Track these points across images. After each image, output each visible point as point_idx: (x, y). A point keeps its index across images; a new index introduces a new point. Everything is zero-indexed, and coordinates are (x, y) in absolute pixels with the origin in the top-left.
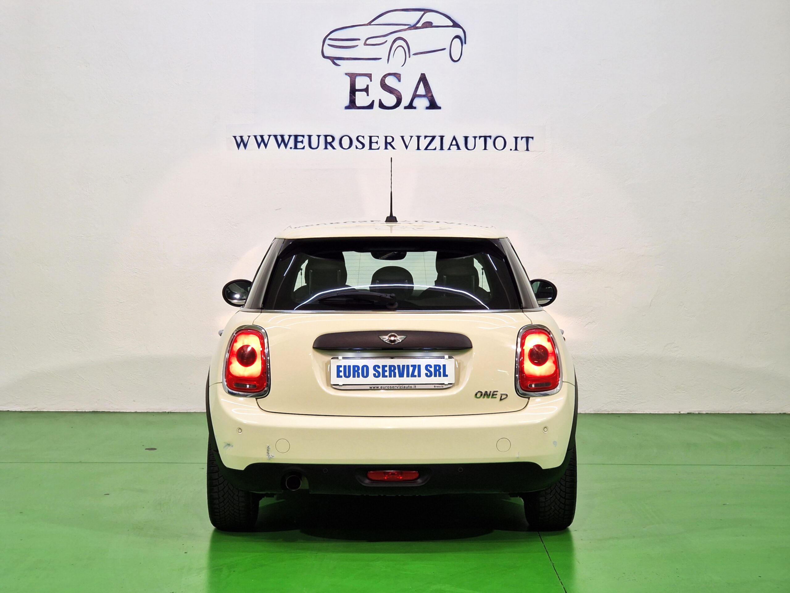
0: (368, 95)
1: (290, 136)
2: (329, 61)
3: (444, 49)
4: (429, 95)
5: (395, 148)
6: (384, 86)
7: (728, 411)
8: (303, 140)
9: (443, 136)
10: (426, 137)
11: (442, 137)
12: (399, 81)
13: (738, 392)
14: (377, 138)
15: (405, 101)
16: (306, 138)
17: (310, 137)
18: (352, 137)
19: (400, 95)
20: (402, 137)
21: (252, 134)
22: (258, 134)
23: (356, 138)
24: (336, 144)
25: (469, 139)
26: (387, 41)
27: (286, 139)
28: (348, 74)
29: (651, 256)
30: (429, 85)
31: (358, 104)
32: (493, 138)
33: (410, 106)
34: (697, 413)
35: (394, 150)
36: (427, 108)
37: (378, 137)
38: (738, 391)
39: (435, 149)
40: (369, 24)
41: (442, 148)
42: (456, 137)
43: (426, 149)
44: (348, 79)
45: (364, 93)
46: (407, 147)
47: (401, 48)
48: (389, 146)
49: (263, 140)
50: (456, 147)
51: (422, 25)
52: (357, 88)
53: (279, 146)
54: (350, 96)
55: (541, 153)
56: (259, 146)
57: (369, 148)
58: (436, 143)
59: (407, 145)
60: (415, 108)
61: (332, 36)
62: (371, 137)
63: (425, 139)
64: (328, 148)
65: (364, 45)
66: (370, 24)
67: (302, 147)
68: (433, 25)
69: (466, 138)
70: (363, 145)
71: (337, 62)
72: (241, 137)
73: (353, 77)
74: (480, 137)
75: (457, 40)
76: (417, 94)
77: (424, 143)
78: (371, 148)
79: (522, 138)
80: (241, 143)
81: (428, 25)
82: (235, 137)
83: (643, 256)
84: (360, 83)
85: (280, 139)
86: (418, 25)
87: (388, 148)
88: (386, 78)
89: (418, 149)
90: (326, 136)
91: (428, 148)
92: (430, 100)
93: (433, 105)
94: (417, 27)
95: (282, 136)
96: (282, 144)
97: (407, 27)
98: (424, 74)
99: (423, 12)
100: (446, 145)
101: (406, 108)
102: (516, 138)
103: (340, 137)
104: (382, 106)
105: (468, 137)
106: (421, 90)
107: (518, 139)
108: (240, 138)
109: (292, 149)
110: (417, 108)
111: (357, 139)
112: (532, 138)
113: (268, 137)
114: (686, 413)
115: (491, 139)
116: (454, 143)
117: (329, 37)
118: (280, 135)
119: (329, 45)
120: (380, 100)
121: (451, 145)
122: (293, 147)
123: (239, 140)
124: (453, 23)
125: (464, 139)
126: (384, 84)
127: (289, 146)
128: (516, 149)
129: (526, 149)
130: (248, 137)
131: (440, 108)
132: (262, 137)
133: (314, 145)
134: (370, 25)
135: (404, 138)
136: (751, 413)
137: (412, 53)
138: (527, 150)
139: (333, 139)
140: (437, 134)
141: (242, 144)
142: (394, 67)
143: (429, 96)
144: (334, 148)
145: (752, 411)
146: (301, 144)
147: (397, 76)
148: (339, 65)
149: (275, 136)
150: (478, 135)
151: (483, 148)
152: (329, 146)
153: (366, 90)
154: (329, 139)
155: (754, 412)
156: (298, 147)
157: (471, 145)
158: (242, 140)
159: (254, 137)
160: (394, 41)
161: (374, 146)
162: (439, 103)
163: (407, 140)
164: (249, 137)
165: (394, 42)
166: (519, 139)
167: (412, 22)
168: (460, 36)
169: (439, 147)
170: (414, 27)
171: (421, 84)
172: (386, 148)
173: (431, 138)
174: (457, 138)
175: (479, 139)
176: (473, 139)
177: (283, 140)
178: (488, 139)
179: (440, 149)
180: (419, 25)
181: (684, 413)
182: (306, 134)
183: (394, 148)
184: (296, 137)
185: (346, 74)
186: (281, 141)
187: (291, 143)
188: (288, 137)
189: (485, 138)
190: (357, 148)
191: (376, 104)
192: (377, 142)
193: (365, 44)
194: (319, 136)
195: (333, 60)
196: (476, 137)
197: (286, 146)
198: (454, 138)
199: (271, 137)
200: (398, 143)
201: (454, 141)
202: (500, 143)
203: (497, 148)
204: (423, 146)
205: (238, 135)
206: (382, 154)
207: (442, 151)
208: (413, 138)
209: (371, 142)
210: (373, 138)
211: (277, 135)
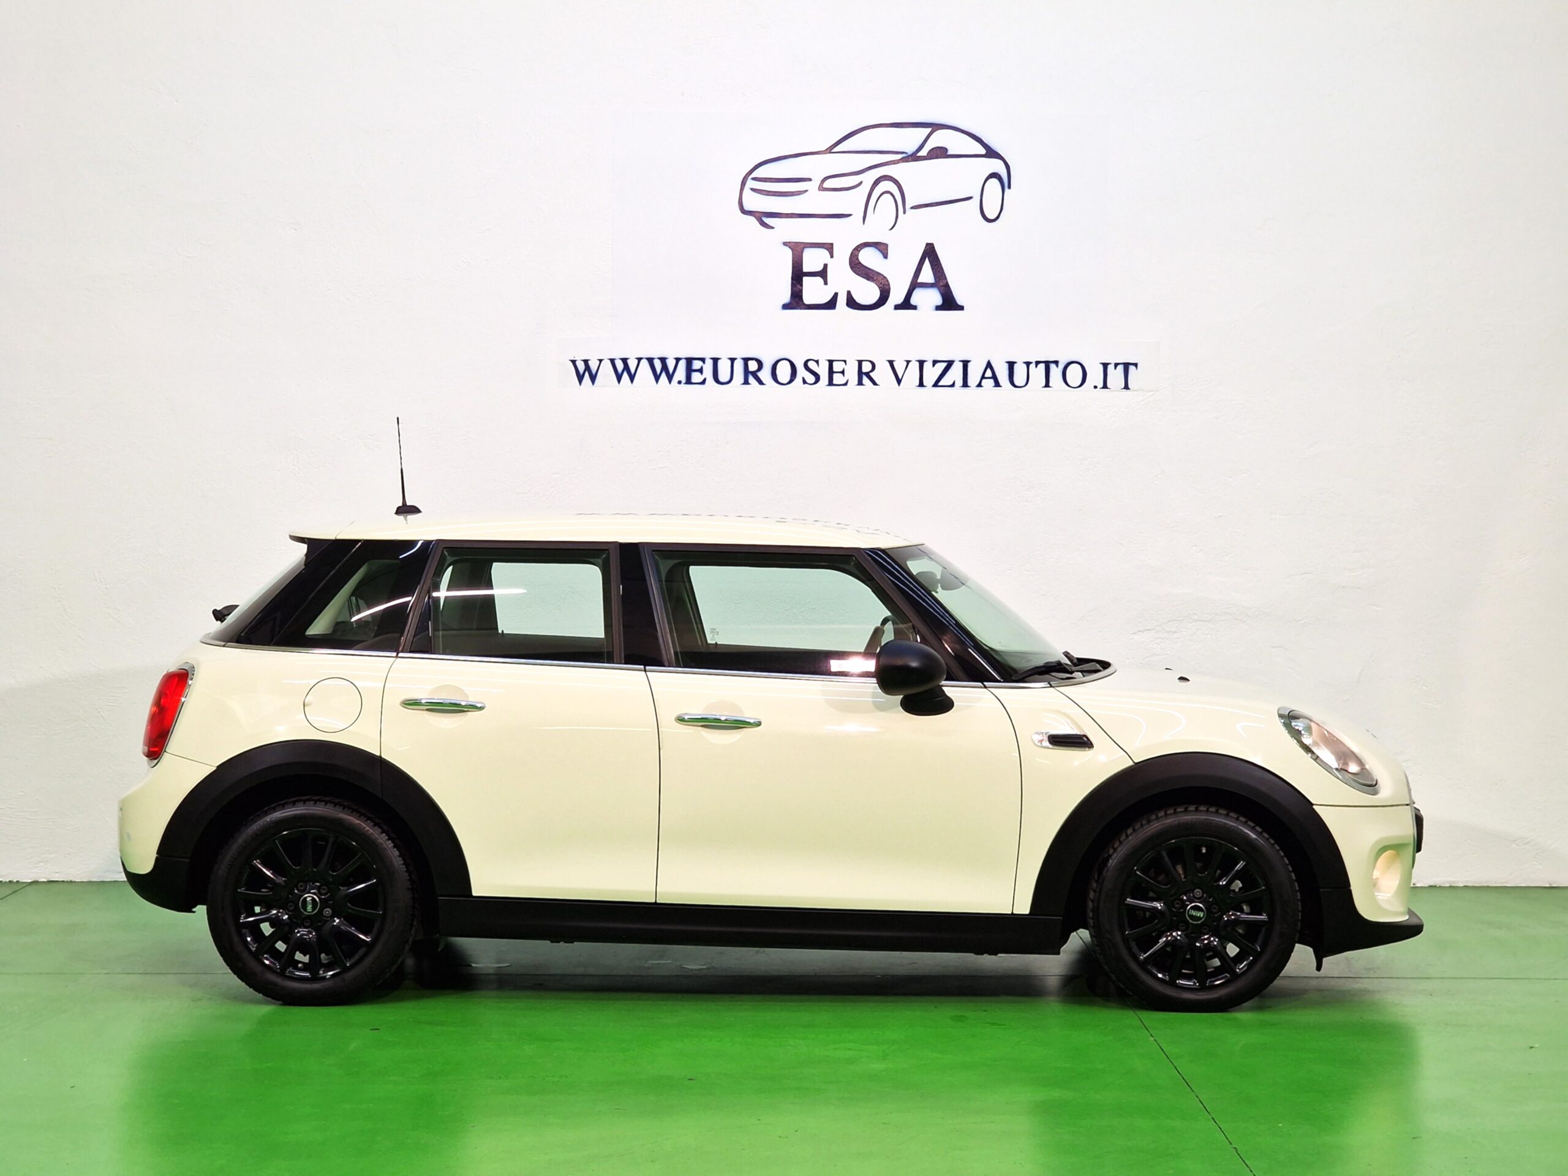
0: (826, 283)
1: (678, 360)
2: (752, 220)
3: (970, 198)
4: (941, 283)
5: (877, 382)
6: (856, 266)
7: (1504, 883)
8: (702, 368)
9: (969, 361)
10: (935, 362)
11: (965, 363)
12: (886, 256)
13: (1523, 847)
14: (843, 363)
15: (897, 295)
16: (709, 364)
17: (715, 361)
18: (795, 363)
19: (886, 283)
20: (891, 363)
21: (606, 357)
22: (618, 355)
23: (803, 365)
24: (765, 374)
25: (1016, 366)
26: (861, 183)
27: (671, 365)
28: (788, 244)
29: (1359, 588)
30: (941, 264)
31: (807, 299)
32: (1061, 366)
33: (906, 304)
34: (1448, 885)
35: (876, 386)
36: (938, 308)
37: (845, 361)
38: (1526, 844)
39: (953, 385)
40: (828, 151)
41: (965, 384)
42: (992, 362)
43: (936, 385)
44: (788, 253)
45: (819, 280)
46: (899, 381)
47: (889, 195)
48: (865, 380)
49: (626, 367)
50: (992, 381)
51: (928, 154)
52: (805, 270)
53: (657, 378)
54: (792, 284)
55: (1152, 393)
56: (619, 378)
57: (827, 383)
58: (956, 372)
59: (900, 377)
60: (915, 308)
61: (762, 172)
62: (831, 362)
63: (934, 365)
64: (750, 382)
65: (819, 190)
66: (830, 150)
67: (701, 380)
68: (949, 153)
69: (1011, 365)
70: (817, 378)
71: (767, 220)
72: (586, 362)
73: (797, 249)
74: (1037, 363)
75: (994, 182)
76: (919, 281)
77: (931, 373)
78: (831, 383)
79: (1116, 365)
80: (586, 372)
81: (940, 153)
82: (574, 362)
83: (1343, 587)
84: (812, 261)
85: (658, 365)
86: (920, 154)
87: (864, 382)
88: (859, 251)
89: (921, 384)
90: (746, 360)
91: (940, 384)
92: (942, 292)
93: (949, 303)
94: (919, 157)
95: (663, 360)
96: (664, 374)
97: (899, 157)
98: (932, 244)
99: (929, 130)
100: (973, 379)
101: (897, 307)
102: (1105, 366)
103: (773, 362)
104: (852, 303)
105: (1016, 363)
106: (927, 275)
107: (1109, 366)
108: (583, 362)
109: (682, 385)
110: (918, 308)
111: (806, 366)
112: (1136, 365)
113: (636, 361)
114: (1427, 886)
115: (1057, 366)
116: (989, 373)
118: (659, 358)
119: (752, 189)
120: (849, 293)
121: (983, 377)
122: (684, 381)
123: (581, 367)
124: (986, 149)
125: (1006, 366)
126: (856, 263)
127: (676, 379)
128: (1105, 386)
129: (1123, 386)
130: (598, 362)
131: (961, 308)
132: (625, 361)
133: (724, 376)
134: (830, 153)
135: (894, 363)
136: (1548, 885)
137: (908, 205)
138: (1126, 387)
139: (760, 365)
140: (957, 356)
141: (587, 374)
142: (875, 231)
143: (941, 286)
144: (761, 382)
145: (1552, 883)
146: (698, 374)
147: (882, 248)
148: (773, 228)
149: (650, 361)
150: (1033, 360)
151: (1044, 384)
152: (751, 379)
153: (823, 274)
154: (753, 367)
155: (1555, 884)
156: (693, 380)
157: (1019, 378)
158: (587, 367)
159: (609, 361)
160: (876, 183)
161: (837, 379)
162: (959, 298)
163: (900, 367)
164: (601, 361)
165: (875, 185)
166: (1111, 368)
167: (910, 149)
168: (1000, 173)
169: (959, 382)
170: (914, 157)
171: (927, 262)
172: (860, 383)
173: (944, 365)
174: (993, 365)
175: (1036, 366)
176: (1025, 366)
177: (665, 367)
178: (1053, 366)
179: (961, 385)
180: (923, 153)
181: (1423, 885)
182: (708, 355)
183: (875, 383)
184: (689, 361)
185: (785, 244)
186: (662, 369)
187: (681, 374)
188: (674, 362)
189: (1047, 364)
190: (805, 382)
191: (842, 300)
192: (843, 372)
193: (821, 188)
194: (733, 360)
195: (762, 218)
196: (1030, 363)
197: (670, 378)
198: (989, 365)
199: (642, 361)
200: (882, 374)
201: (989, 371)
202: (1074, 373)
203: (1070, 384)
204: (929, 379)
205: (579, 358)
206: (853, 394)
207: (965, 390)
208: (910, 363)
209: (831, 372)
210: (835, 364)
211: (653, 359)
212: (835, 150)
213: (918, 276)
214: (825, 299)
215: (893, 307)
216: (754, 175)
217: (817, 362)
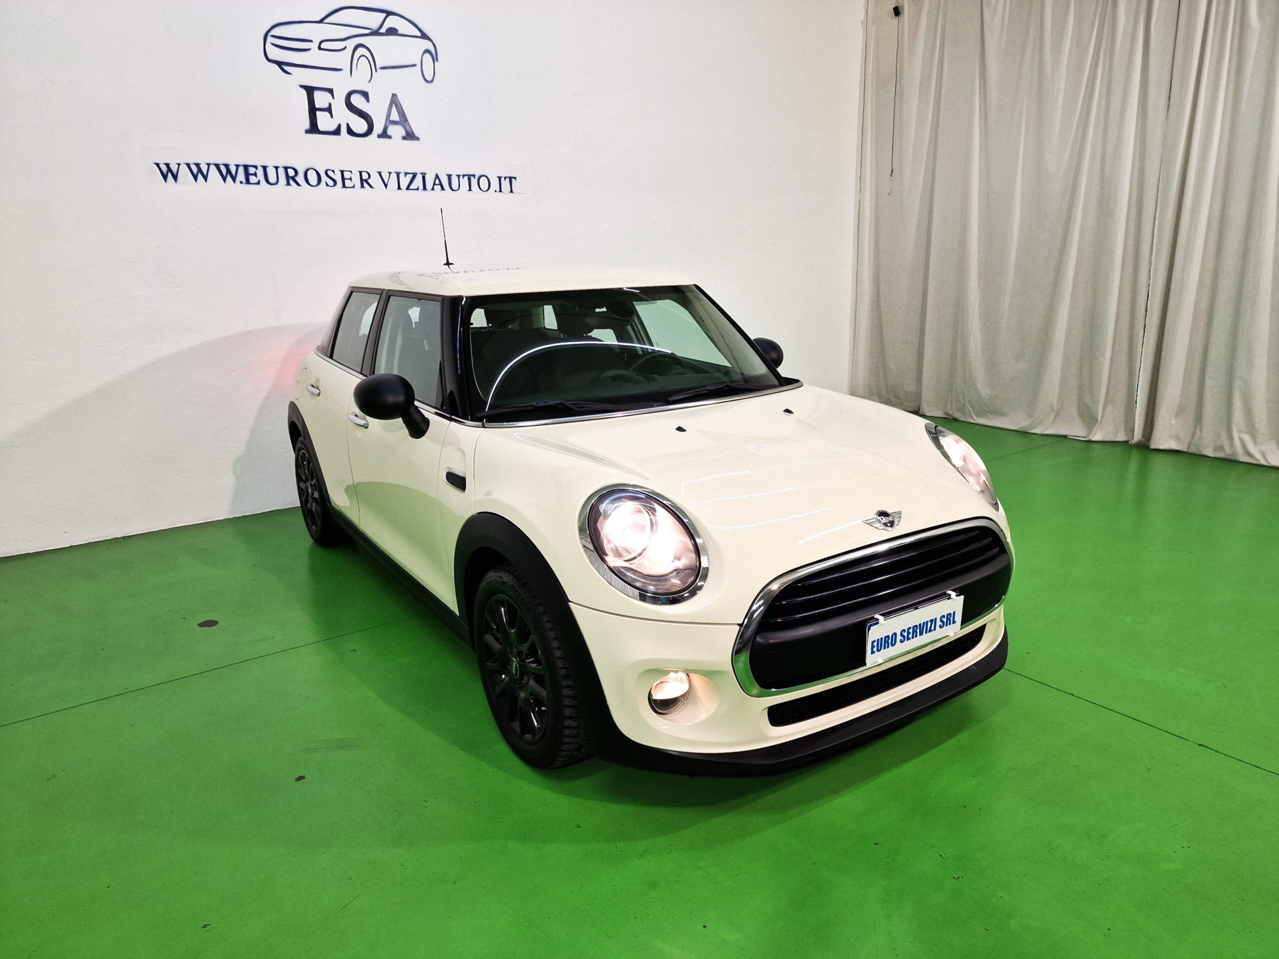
0: (332, 117)
1: (237, 166)
2: (276, 67)
4: (403, 120)
5: (373, 186)
8: (256, 173)
9: (425, 174)
10: (406, 174)
12: (368, 101)
14: (350, 173)
16: (261, 170)
17: (265, 168)
18: (318, 171)
20: (380, 173)
21: (183, 162)
22: (190, 161)
23: (324, 173)
24: (300, 179)
25: (452, 177)
26: (345, 48)
27: (233, 169)
32: (477, 178)
33: (384, 135)
35: (373, 189)
36: (404, 138)
37: (351, 172)
39: (418, 189)
41: (425, 188)
42: (438, 175)
43: (408, 188)
46: (386, 186)
47: (365, 58)
48: (365, 184)
49: (200, 170)
50: (439, 186)
52: (317, 106)
53: (224, 179)
55: (526, 195)
56: (195, 178)
57: (341, 186)
58: (418, 181)
59: (386, 182)
60: (390, 137)
61: (277, 32)
62: (342, 172)
63: (405, 176)
64: (291, 183)
67: (256, 181)
69: (449, 176)
70: (335, 182)
71: (286, 68)
72: (167, 165)
73: (310, 91)
74: (464, 176)
75: (427, 55)
77: (404, 182)
78: (344, 186)
79: (505, 178)
80: (168, 173)
82: (158, 165)
84: (321, 99)
85: (223, 169)
87: (364, 186)
89: (399, 188)
90: (286, 168)
91: (410, 188)
93: (410, 136)
95: (227, 166)
96: (228, 176)
98: (396, 95)
100: (429, 185)
101: (379, 136)
102: (500, 178)
103: (305, 171)
104: (350, 132)
105: (452, 175)
106: (395, 116)
108: (165, 165)
109: (243, 184)
111: (326, 173)
112: (515, 178)
113: (206, 166)
115: (474, 178)
116: (437, 182)
118: (223, 165)
119: (273, 44)
121: (434, 184)
122: (244, 181)
123: (164, 168)
125: (447, 177)
127: (237, 180)
128: (500, 191)
130: (177, 165)
131: (418, 139)
132: (197, 165)
133: (272, 179)
135: (382, 174)
137: (378, 67)
138: (511, 191)
139: (296, 172)
140: (419, 170)
141: (170, 174)
144: (298, 185)
146: (254, 177)
147: (365, 95)
149: (217, 166)
150: (462, 174)
151: (468, 189)
153: (329, 110)
154: (291, 173)
156: (251, 182)
157: (455, 185)
158: (169, 169)
159: (186, 165)
161: (348, 183)
163: (385, 176)
164: (179, 165)
166: (503, 179)
169: (421, 187)
171: (394, 108)
172: (362, 186)
173: (412, 175)
174: (440, 177)
175: (463, 178)
176: (457, 177)
177: (229, 171)
178: (472, 178)
179: (423, 188)
182: (258, 164)
183: (371, 187)
184: (246, 167)
185: (301, 86)
186: (227, 173)
187: (241, 176)
188: (235, 167)
189: (469, 176)
190: (327, 185)
191: (344, 130)
192: (351, 179)
193: (320, 48)
194: (277, 168)
196: (460, 175)
197: (234, 179)
198: (437, 177)
199: (211, 166)
200: (375, 180)
201: (437, 180)
202: (484, 183)
203: (482, 189)
204: (404, 185)
205: (161, 162)
206: (359, 193)
207: (425, 192)
208: (391, 174)
209: (343, 179)
210: (345, 173)
211: (219, 165)
213: (390, 115)
214: (333, 128)
216: (272, 33)
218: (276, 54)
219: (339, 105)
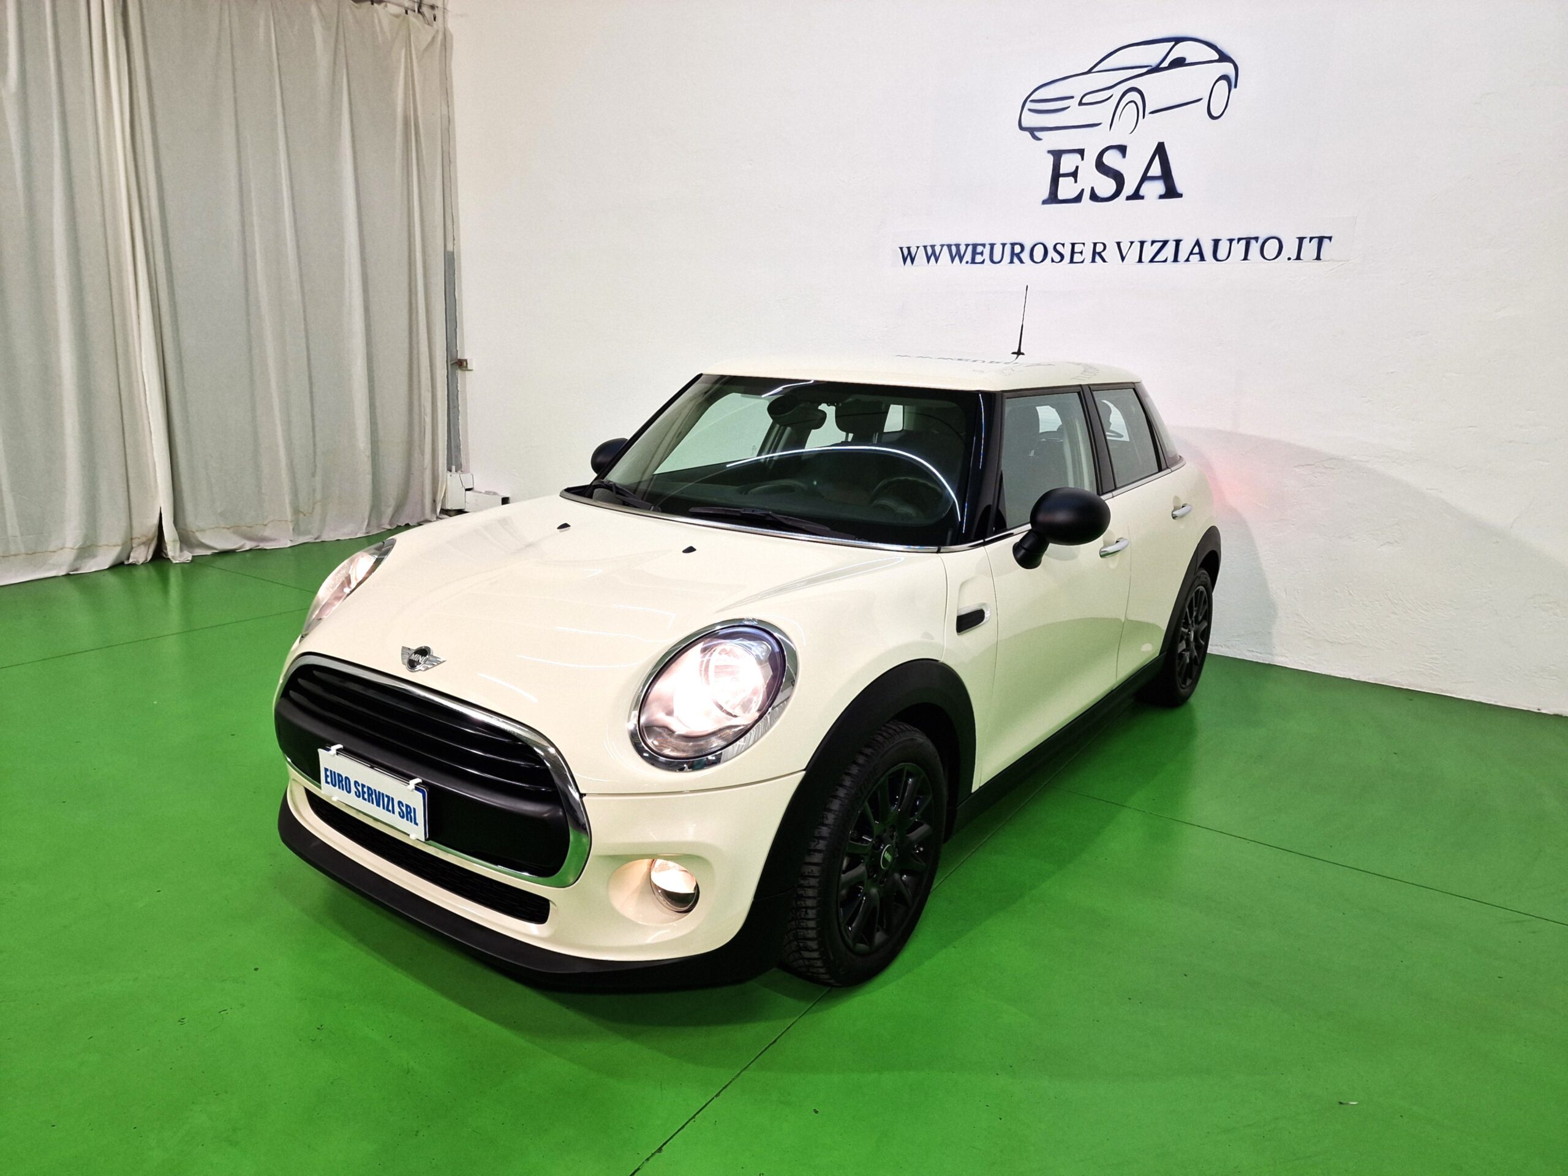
0: (1076, 181)
1: (967, 246)
2: (1027, 134)
4: (1167, 175)
5: (1106, 260)
6: (1101, 166)
8: (982, 252)
9: (1181, 240)
11: (1177, 243)
12: (1124, 156)
14: (1082, 245)
15: (1129, 189)
16: (988, 247)
18: (1047, 246)
20: (1118, 244)
21: (921, 244)
22: (928, 243)
23: (1052, 247)
24: (1025, 257)
25: (1220, 243)
27: (962, 249)
29: (1527, 444)
31: (1061, 196)
32: (1260, 241)
33: (1136, 196)
35: (1105, 263)
36: (1161, 197)
37: (1084, 244)
39: (1165, 261)
41: (1176, 260)
42: (1200, 241)
43: (1152, 261)
44: (1051, 158)
46: (1123, 258)
48: (1097, 258)
49: (934, 252)
50: (1198, 257)
53: (953, 259)
55: (1342, 263)
56: (929, 260)
57: (1069, 261)
58: (1170, 249)
59: (1124, 255)
60: (1142, 198)
62: (1073, 245)
63: (1152, 245)
64: (1014, 261)
66: (1090, 72)
67: (981, 260)
68: (1187, 62)
69: (1216, 242)
70: (1062, 257)
71: (1038, 134)
72: (909, 248)
73: (1057, 155)
74: (1239, 240)
75: (1223, 84)
76: (1149, 174)
77: (1149, 251)
78: (1072, 261)
79: (1311, 239)
80: (908, 256)
81: (1179, 62)
82: (901, 249)
83: (1511, 441)
85: (954, 249)
86: (1163, 65)
87: (1096, 261)
89: (1140, 261)
90: (1013, 245)
91: (1156, 260)
93: (1171, 192)
95: (958, 246)
96: (957, 256)
99: (1173, 43)
100: (1183, 255)
101: (1129, 198)
102: (1301, 240)
103: (1031, 246)
104: (1094, 197)
105: (1220, 240)
106: (1156, 170)
107: (1305, 240)
108: (907, 249)
109: (969, 264)
110: (1145, 198)
111: (1055, 248)
112: (1330, 238)
113: (941, 247)
115: (1257, 242)
116: (1196, 250)
117: (1031, 99)
118: (955, 245)
119: (1030, 110)
120: (1092, 189)
121: (1191, 253)
122: (970, 261)
123: (906, 252)
124: (1219, 55)
125: (1212, 243)
127: (965, 260)
128: (1298, 258)
129: (1315, 257)
130: (916, 248)
131: (1180, 196)
132: (933, 247)
133: (997, 258)
135: (1121, 244)
138: (1318, 258)
139: (1022, 247)
140: (1171, 237)
141: (909, 257)
144: (1022, 262)
146: (980, 256)
147: (1122, 149)
149: (949, 246)
150: (1236, 237)
151: (1243, 257)
152: (1016, 260)
153: (1074, 174)
154: (1017, 249)
156: (976, 261)
157: (1222, 253)
158: (910, 252)
159: (923, 248)
161: (1077, 258)
162: (1180, 188)
163: (1125, 247)
164: (918, 247)
166: (1306, 242)
167: (1154, 62)
169: (1171, 258)
170: (1157, 69)
171: (1157, 158)
172: (1093, 261)
173: (1161, 244)
174: (1201, 243)
175: (1238, 243)
176: (1228, 243)
177: (958, 251)
178: (1253, 242)
179: (1172, 259)
180: (1165, 64)
182: (987, 242)
183: (1104, 261)
184: (975, 246)
187: (968, 257)
188: (965, 247)
189: (1248, 241)
190: (1053, 261)
192: (1081, 253)
193: (1080, 104)
194: (1004, 245)
195: (1032, 131)
196: (1233, 240)
197: (961, 259)
198: (1198, 243)
199: (944, 247)
200: (1111, 253)
201: (1197, 248)
202: (1271, 248)
203: (1266, 256)
204: (1147, 256)
205: (905, 245)
206: (1088, 269)
207: (1176, 265)
208: (1134, 244)
209: (1073, 252)
210: (1076, 245)
211: (951, 245)
212: (1094, 70)
215: (1125, 198)
217: (1063, 245)
218: (1030, 120)
219: (1087, 168)
